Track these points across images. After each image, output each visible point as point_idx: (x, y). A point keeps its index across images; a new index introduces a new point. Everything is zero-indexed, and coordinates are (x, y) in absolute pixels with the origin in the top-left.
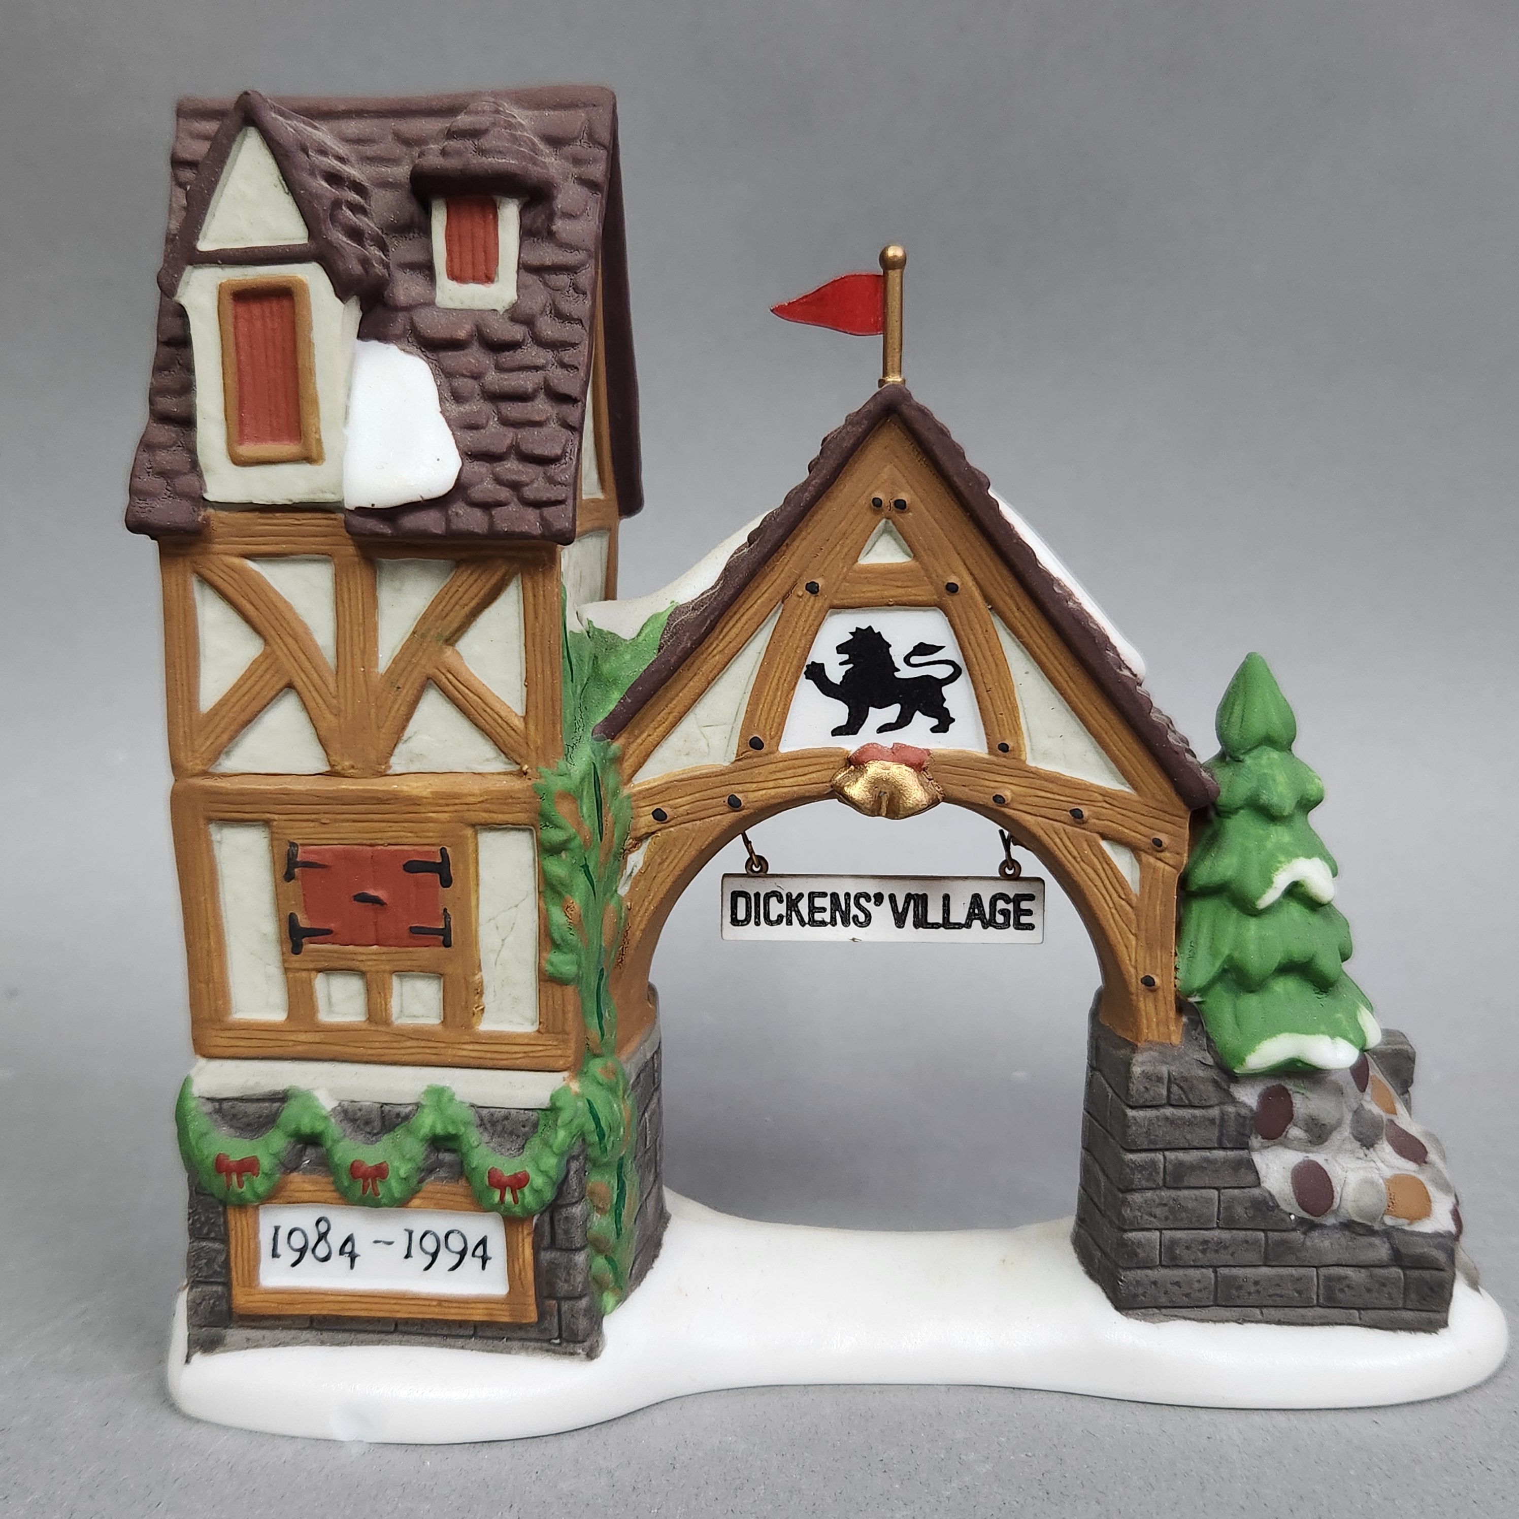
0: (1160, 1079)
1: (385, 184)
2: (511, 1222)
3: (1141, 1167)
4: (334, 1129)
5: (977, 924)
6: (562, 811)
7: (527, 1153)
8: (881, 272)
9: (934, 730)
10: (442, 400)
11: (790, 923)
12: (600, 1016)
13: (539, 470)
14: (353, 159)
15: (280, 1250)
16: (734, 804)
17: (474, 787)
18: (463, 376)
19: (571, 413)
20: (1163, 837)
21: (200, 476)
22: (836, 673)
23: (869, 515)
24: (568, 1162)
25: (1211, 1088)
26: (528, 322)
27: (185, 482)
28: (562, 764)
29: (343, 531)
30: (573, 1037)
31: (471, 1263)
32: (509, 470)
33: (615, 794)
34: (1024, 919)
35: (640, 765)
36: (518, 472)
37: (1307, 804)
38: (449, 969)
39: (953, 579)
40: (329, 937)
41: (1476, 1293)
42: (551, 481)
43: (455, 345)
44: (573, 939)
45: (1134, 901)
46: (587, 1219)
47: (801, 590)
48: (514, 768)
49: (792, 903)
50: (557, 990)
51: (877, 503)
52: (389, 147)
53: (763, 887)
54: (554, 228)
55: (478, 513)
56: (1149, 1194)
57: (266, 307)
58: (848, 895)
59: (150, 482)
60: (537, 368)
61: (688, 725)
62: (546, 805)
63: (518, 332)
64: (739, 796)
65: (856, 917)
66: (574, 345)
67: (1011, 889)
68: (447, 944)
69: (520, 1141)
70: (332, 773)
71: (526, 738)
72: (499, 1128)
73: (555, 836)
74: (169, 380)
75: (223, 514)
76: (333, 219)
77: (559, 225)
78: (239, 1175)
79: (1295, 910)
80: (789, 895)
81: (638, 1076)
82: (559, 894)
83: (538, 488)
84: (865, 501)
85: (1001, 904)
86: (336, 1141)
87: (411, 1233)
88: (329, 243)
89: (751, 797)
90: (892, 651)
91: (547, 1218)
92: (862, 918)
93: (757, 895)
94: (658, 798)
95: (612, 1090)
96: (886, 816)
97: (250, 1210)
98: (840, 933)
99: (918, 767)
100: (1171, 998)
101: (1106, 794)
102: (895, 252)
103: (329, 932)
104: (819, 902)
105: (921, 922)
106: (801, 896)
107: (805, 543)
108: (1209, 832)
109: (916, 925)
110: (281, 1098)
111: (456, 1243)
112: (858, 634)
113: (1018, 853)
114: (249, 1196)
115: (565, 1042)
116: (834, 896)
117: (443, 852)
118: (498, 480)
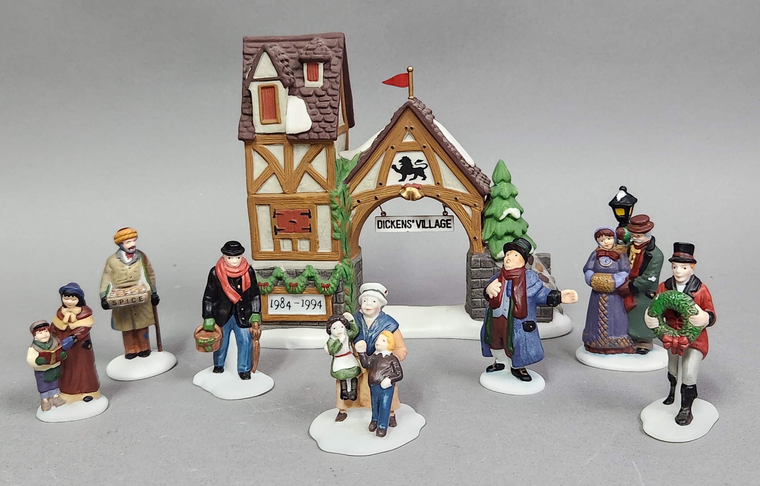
0: (478, 261)
1: (292, 58)
2: (326, 296)
3: (475, 283)
4: (285, 275)
5: (437, 227)
6: (336, 200)
7: (330, 280)
8: (407, 73)
9: (422, 180)
10: (307, 109)
11: (392, 228)
12: (346, 249)
13: (329, 124)
14: (285, 52)
15: (272, 306)
16: (376, 198)
17: (316, 195)
18: (312, 103)
19: (336, 111)
20: (477, 204)
21: (254, 127)
22: (399, 167)
23: (405, 131)
24: (339, 282)
25: (491, 263)
26: (326, 90)
27: (251, 129)
28: (336, 190)
29: (286, 139)
30: (339, 253)
31: (317, 307)
32: (323, 124)
33: (348, 197)
34: (449, 225)
35: (354, 190)
36: (325, 125)
37: (514, 196)
38: (311, 238)
39: (425, 145)
40: (283, 231)
41: (562, 315)
42: (332, 127)
43: (310, 96)
44: (339, 230)
45: (471, 219)
46: (344, 296)
47: (390, 148)
48: (325, 191)
49: (392, 223)
50: (336, 242)
51: (406, 128)
52: (292, 49)
53: (385, 219)
54: (331, 68)
55: (316, 134)
56: (478, 289)
57: (268, 90)
58: (406, 221)
59: (242, 129)
60: (328, 101)
61: (365, 180)
62: (332, 199)
63: (324, 93)
64: (377, 196)
65: (408, 226)
66: (336, 95)
67: (445, 218)
68: (310, 232)
69: (328, 277)
70: (284, 193)
71: (327, 184)
72: (323, 274)
73: (334, 206)
74: (247, 105)
75: (259, 135)
76: (283, 71)
77: (332, 67)
78: (264, 286)
79: (510, 220)
80: (391, 221)
81: (356, 265)
82: (336, 219)
83: (329, 129)
84: (404, 128)
85: (443, 222)
86: (285, 278)
87: (303, 300)
88: (282, 77)
89: (380, 197)
90: (411, 161)
91: (335, 295)
92: (409, 226)
93: (384, 221)
94: (358, 197)
95: (349, 266)
96: (412, 200)
97: (266, 296)
98: (404, 230)
99: (418, 189)
100: (481, 242)
101: (462, 194)
102: (410, 68)
103: (283, 230)
104: (399, 222)
105: (424, 227)
106: (394, 221)
107: (390, 137)
108: (490, 202)
109: (423, 227)
110: (273, 269)
111: (314, 303)
112: (403, 158)
113: (447, 209)
114: (266, 292)
115: (338, 254)
116: (402, 221)
117: (309, 210)
118: (320, 127)
